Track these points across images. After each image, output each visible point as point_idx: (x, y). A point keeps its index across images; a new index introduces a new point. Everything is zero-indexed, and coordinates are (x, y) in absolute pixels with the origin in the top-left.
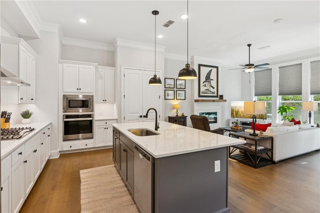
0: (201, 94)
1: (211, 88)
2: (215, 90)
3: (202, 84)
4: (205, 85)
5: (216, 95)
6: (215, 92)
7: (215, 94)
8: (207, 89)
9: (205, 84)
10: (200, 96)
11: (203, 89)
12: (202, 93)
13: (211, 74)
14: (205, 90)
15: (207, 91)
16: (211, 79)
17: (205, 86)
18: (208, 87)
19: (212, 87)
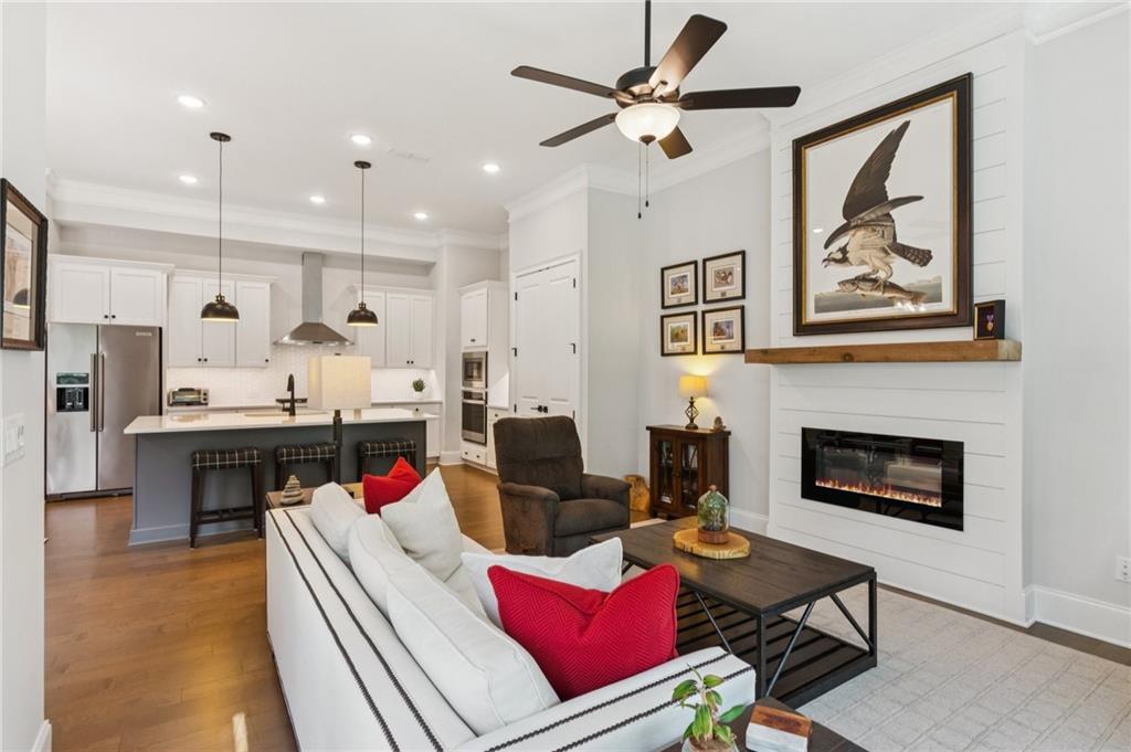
0: (812, 316)
1: (898, 262)
2: (941, 270)
3: (815, 252)
4: (839, 256)
5: (947, 304)
6: (939, 286)
7: (938, 298)
8: (864, 278)
9: (843, 250)
10: (801, 329)
11: (824, 281)
12: (819, 310)
13: (894, 164)
14: (842, 283)
15: (865, 291)
16: (891, 197)
17: (844, 260)
18: (863, 262)
19: (904, 251)
